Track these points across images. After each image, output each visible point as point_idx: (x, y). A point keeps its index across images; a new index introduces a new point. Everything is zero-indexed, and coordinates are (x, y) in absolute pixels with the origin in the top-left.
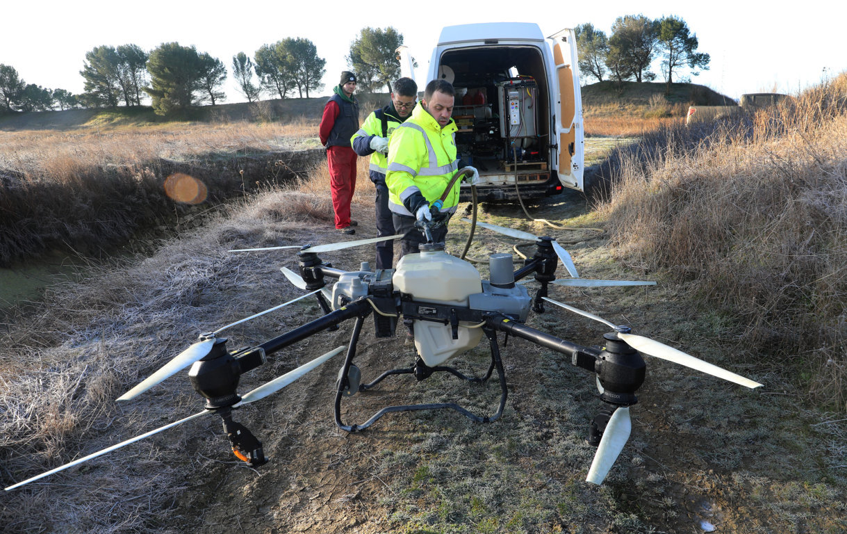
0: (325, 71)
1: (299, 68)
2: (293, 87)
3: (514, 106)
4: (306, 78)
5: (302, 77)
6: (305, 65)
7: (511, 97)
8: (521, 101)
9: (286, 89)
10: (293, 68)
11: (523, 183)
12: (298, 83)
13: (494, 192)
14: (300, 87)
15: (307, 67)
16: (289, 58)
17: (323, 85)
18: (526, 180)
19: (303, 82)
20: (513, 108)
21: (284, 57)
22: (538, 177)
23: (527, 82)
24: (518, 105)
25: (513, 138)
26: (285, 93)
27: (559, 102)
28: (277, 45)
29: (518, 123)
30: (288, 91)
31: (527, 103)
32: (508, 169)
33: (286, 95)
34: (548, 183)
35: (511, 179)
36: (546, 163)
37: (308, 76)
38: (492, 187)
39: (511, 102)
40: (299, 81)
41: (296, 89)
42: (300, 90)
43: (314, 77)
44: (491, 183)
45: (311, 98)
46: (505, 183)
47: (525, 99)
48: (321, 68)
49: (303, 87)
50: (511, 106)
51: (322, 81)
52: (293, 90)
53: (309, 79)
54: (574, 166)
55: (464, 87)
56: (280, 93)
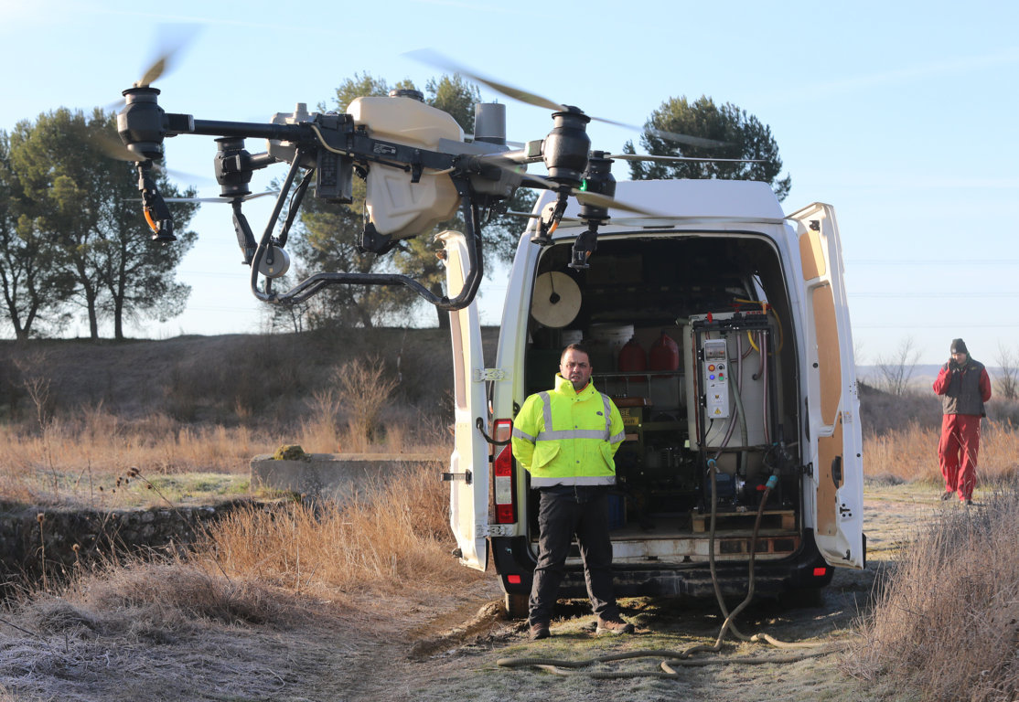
0: (191, 236)
1: (92, 222)
2: (66, 294)
3: (716, 373)
4: (116, 265)
5: (102, 259)
6: (116, 212)
7: (708, 351)
8: (732, 362)
9: (37, 302)
10: (68, 224)
11: (734, 558)
12: (85, 280)
13: (659, 579)
14: (91, 297)
15: (127, 221)
16: (59, 186)
17: (181, 291)
18: (739, 551)
19: (106, 278)
20: (713, 378)
21: (41, 183)
22: (771, 545)
23: (748, 317)
24: (725, 372)
25: (712, 452)
26: (32, 315)
27: (815, 365)
28: (17, 139)
29: (725, 413)
30: (45, 311)
31: (750, 367)
32: (698, 526)
33: (38, 325)
34: (794, 560)
35: (702, 550)
36: (792, 512)
37: (126, 256)
38: (656, 566)
39: (707, 364)
40: (89, 272)
41: (76, 306)
42: (91, 307)
43: (146, 261)
44: (655, 558)
45: (133, 341)
46: (687, 559)
47: (743, 357)
48: (179, 226)
49: (105, 294)
50: (707, 374)
51: (181, 273)
52: (65, 307)
53: (130, 265)
54: (841, 510)
55: (626, 323)
56: (14, 315)
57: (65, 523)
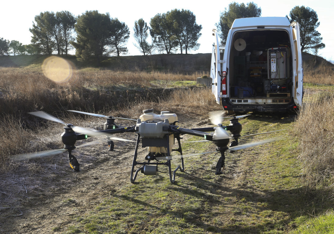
0: (200, 34)
1: (181, 31)
2: (177, 45)
3: (273, 62)
4: (186, 39)
5: (183, 38)
6: (186, 30)
7: (271, 57)
8: (277, 59)
9: (171, 47)
10: (177, 32)
11: (275, 103)
12: (180, 43)
13: (258, 108)
14: (181, 46)
15: (188, 31)
16: (175, 24)
17: (198, 45)
18: (277, 102)
19: (184, 42)
20: (272, 63)
21: (172, 23)
22: (284, 101)
23: (281, 49)
24: (275, 61)
25: (272, 79)
26: (170, 49)
27: (295, 60)
28: (167, 15)
29: (275, 70)
30: (172, 49)
31: (282, 60)
32: (268, 96)
33: (171, 51)
34: (290, 104)
35: (270, 101)
36: (290, 93)
37: (188, 38)
38: (257, 105)
39: (271, 59)
40: (181, 41)
41: (178, 47)
42: (181, 48)
43: (192, 39)
44: (257, 103)
45: (189, 54)
46: (265, 103)
47: (280, 58)
48: (198, 32)
49: (184, 45)
50: (271, 62)
51: (198, 42)
52: (176, 48)
53: (189, 40)
54: (297, 94)
55: (261, 50)
56: (167, 49)
57: (157, 91)
